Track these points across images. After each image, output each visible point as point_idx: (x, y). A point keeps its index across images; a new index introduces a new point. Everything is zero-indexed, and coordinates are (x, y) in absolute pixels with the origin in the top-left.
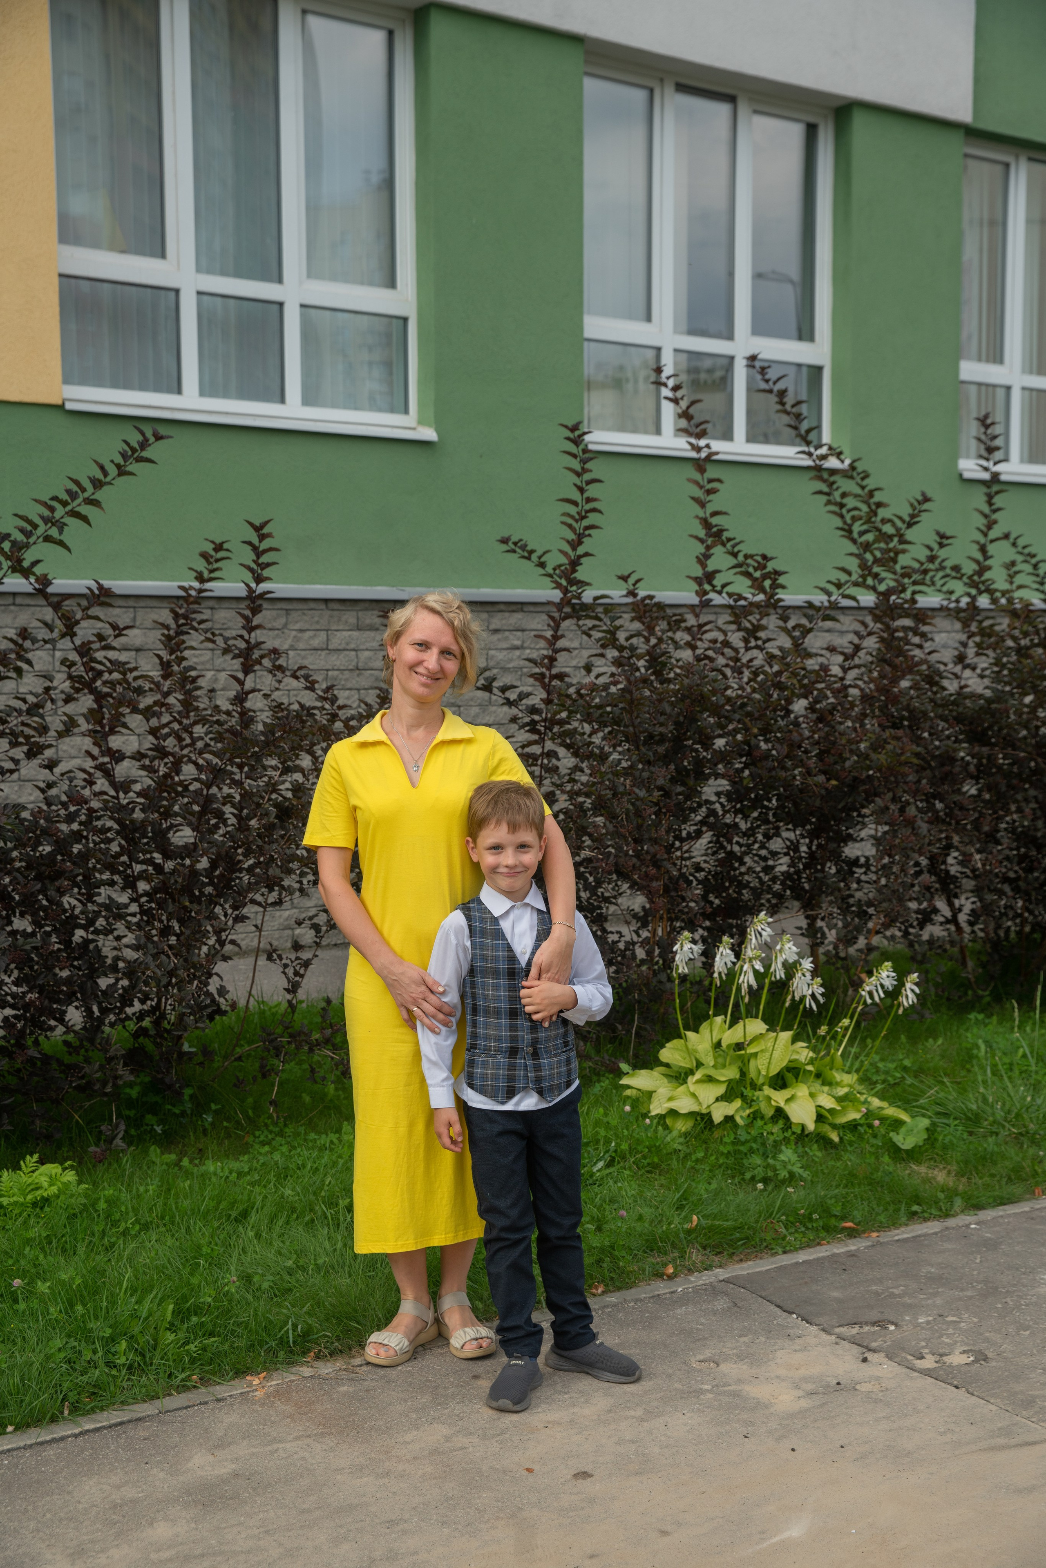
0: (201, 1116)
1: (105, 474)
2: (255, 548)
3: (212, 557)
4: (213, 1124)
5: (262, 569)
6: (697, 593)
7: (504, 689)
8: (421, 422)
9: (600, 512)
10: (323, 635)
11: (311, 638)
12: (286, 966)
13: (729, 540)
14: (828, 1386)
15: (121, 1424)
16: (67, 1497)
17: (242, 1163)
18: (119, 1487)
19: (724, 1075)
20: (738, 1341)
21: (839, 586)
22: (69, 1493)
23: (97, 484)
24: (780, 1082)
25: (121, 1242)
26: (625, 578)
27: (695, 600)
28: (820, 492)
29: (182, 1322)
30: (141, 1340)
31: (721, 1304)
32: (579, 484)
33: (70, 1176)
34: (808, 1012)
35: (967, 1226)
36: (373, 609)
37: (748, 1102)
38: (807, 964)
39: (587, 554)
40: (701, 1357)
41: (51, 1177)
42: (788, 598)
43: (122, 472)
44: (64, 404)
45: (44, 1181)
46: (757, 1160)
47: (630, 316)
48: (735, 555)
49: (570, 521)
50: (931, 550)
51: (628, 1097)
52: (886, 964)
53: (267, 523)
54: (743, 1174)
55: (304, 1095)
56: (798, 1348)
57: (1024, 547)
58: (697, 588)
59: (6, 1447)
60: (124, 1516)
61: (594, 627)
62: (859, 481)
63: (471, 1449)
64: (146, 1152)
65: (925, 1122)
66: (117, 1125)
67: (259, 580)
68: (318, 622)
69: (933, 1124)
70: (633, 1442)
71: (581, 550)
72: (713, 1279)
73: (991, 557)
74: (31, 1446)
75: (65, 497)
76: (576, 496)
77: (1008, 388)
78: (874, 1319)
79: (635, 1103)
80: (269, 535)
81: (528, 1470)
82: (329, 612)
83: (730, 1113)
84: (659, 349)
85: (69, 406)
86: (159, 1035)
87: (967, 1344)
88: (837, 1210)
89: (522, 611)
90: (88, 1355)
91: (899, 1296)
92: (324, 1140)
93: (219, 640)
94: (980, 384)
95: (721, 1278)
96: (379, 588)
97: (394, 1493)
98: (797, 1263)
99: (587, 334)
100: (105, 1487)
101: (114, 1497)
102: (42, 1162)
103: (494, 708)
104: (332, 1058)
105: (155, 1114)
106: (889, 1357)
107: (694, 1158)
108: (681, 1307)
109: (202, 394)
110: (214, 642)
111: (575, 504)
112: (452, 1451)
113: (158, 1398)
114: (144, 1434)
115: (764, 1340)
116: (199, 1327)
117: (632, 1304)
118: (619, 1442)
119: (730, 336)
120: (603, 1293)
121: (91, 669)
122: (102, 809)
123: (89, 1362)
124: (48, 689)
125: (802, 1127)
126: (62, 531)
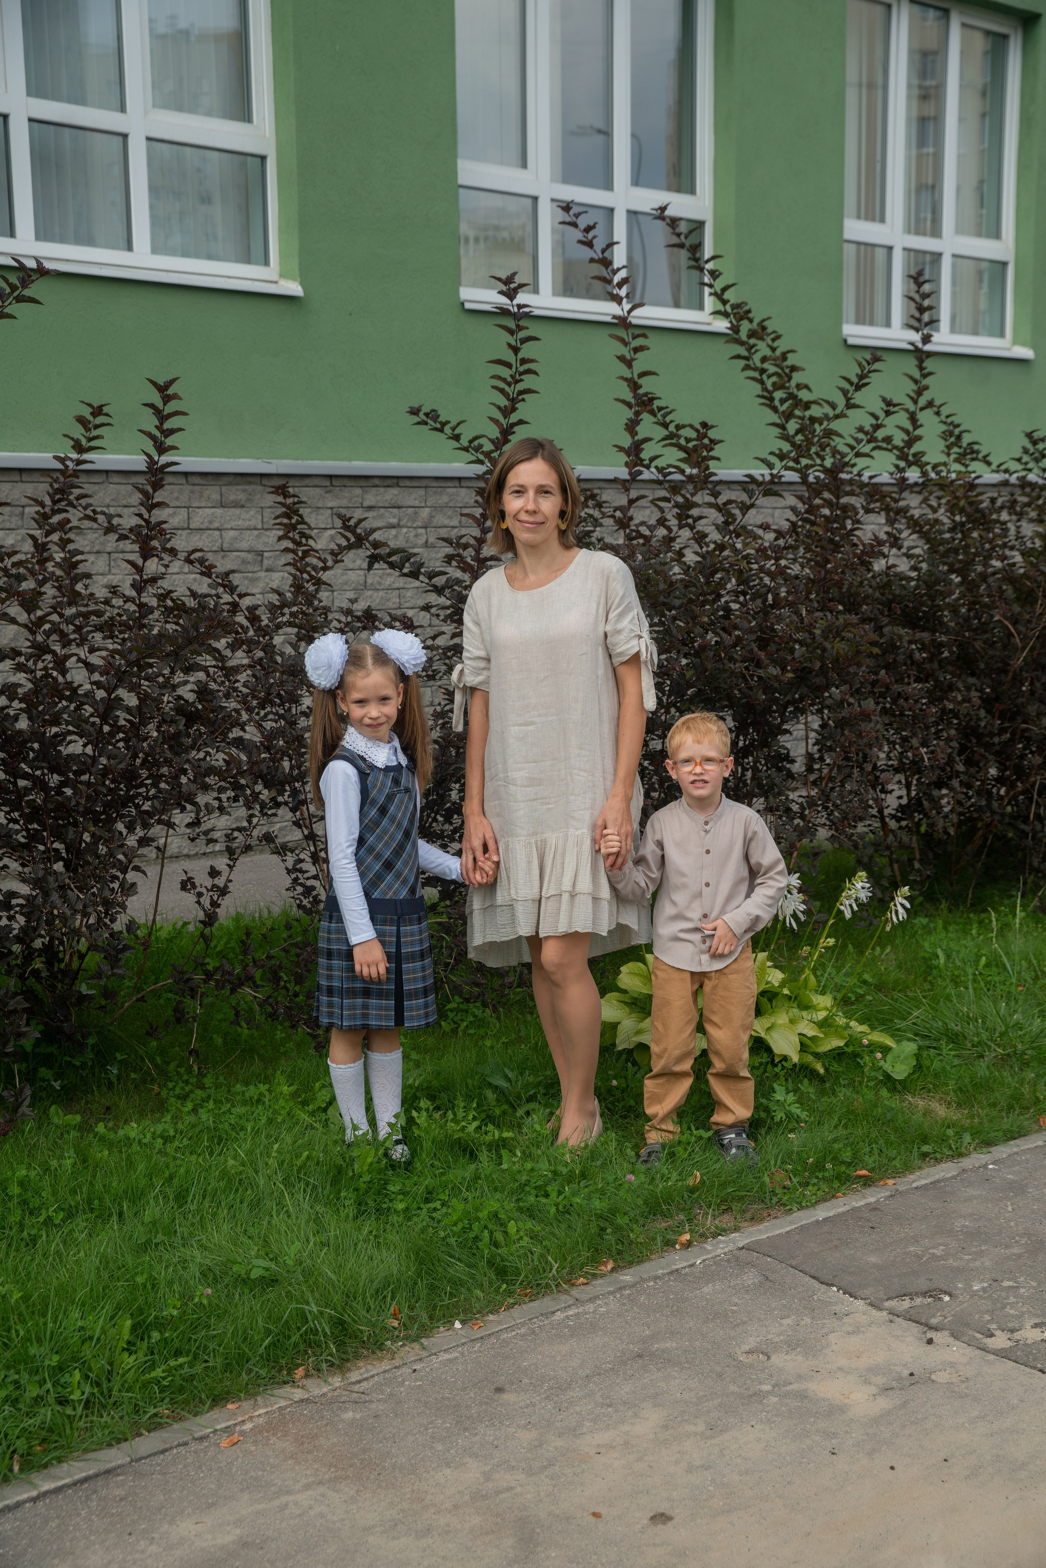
0: (104, 1066)
2: (157, 412)
3: (89, 422)
4: (119, 1078)
5: (166, 437)
6: (627, 464)
7: (431, 576)
8: (282, 275)
9: (536, 373)
10: (183, 512)
12: (200, 895)
13: (660, 409)
14: (900, 1379)
15: (86, 1479)
17: (165, 1125)
20: (781, 1325)
21: (782, 456)
25: (44, 1233)
27: (623, 473)
28: (738, 357)
29: (142, 1339)
30: (96, 1365)
31: (751, 1278)
32: (513, 342)
35: (985, 1166)
36: (238, 484)
39: (521, 422)
40: (746, 1347)
42: (722, 471)
47: (503, 161)
48: (665, 425)
49: (500, 384)
50: (876, 418)
52: (860, 874)
53: (172, 382)
55: (215, 1036)
56: (850, 1329)
57: (947, 417)
58: (624, 458)
62: (770, 343)
63: (519, 1489)
64: (46, 1112)
65: (910, 1047)
66: (22, 1090)
67: (162, 449)
68: (177, 499)
69: (920, 1048)
70: (707, 1468)
71: (514, 418)
72: (731, 1247)
73: (921, 426)
76: (510, 356)
77: (890, 248)
78: (925, 1288)
80: (176, 396)
81: (595, 1515)
82: (190, 487)
84: (535, 199)
86: (52, 976)
87: (1036, 1315)
88: (847, 1155)
89: (398, 485)
90: (33, 1391)
91: (943, 1258)
92: (252, 1091)
93: (101, 518)
94: (859, 243)
95: (740, 1245)
96: (243, 460)
97: (443, 1558)
98: (817, 1221)
99: (461, 180)
103: (369, 593)
104: (255, 997)
105: (50, 1067)
106: (955, 1336)
108: (707, 1284)
109: (38, 238)
110: (95, 520)
111: (509, 365)
112: (498, 1493)
113: (126, 1440)
114: (119, 1492)
115: (809, 1321)
116: (162, 1344)
117: (651, 1283)
118: (690, 1469)
119: (608, 186)
120: (613, 1269)
123: (37, 1400)
125: (785, 1058)
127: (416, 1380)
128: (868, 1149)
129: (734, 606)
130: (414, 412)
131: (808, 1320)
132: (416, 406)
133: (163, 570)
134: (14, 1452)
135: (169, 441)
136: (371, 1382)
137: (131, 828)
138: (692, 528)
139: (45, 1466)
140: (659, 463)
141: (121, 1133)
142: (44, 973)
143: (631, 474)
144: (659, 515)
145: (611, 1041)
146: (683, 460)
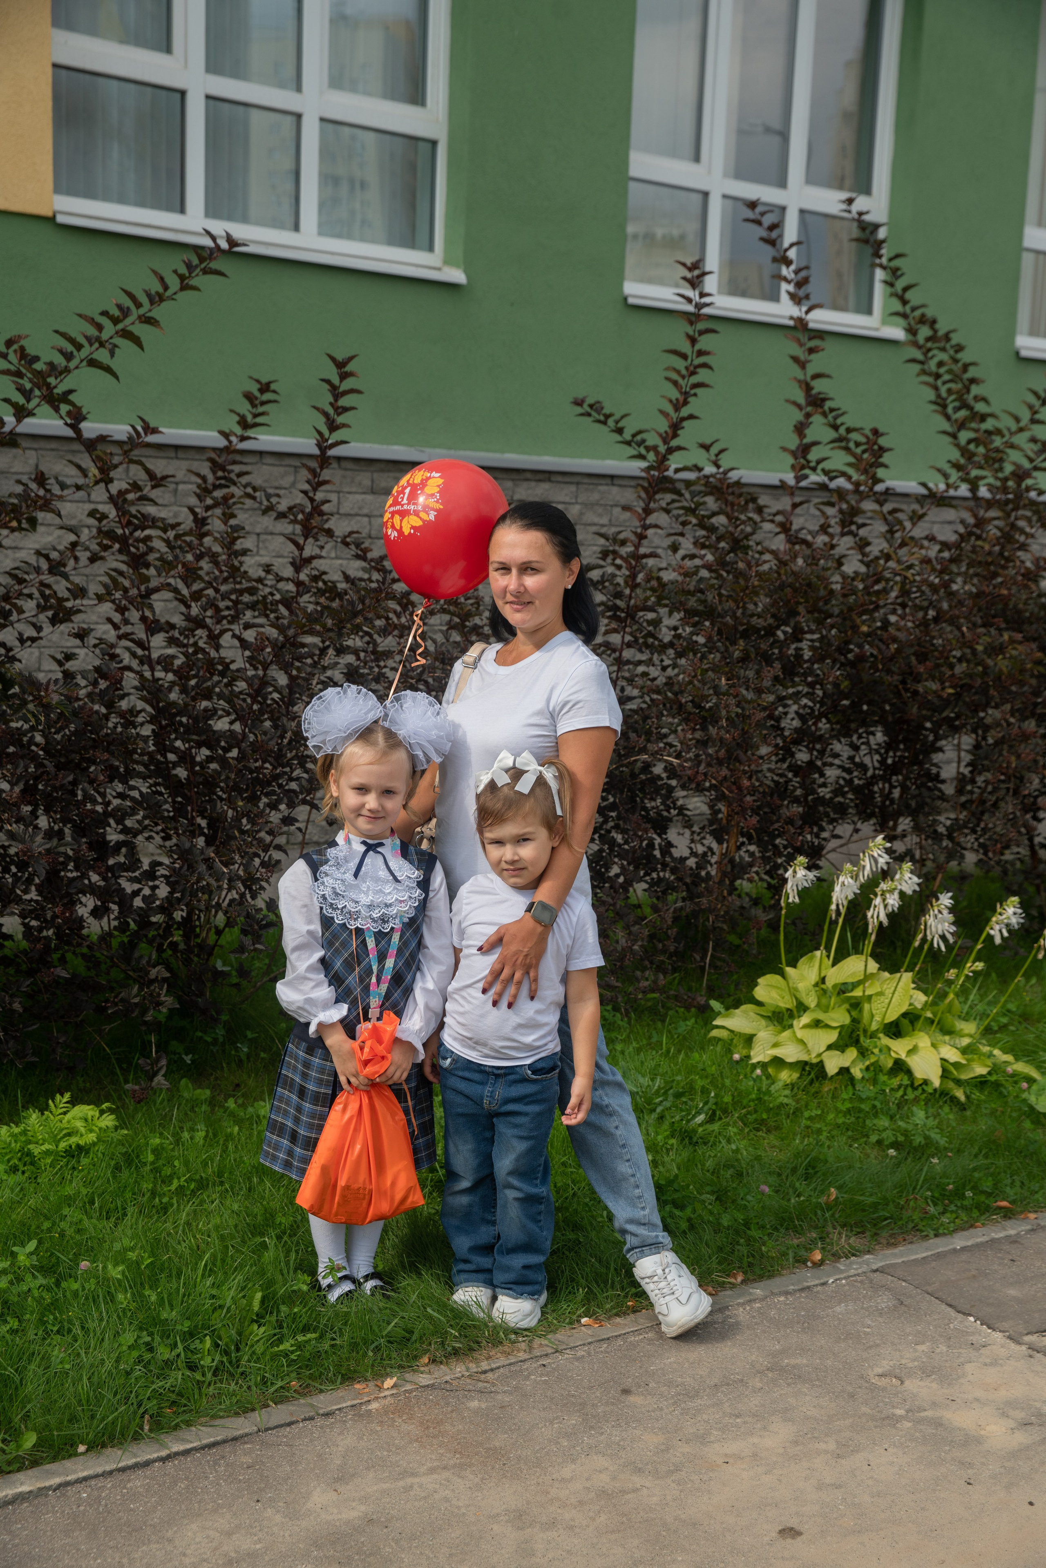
0: (234, 1044)
1: (166, 288)
2: (333, 390)
3: (257, 398)
4: (248, 1056)
5: (339, 415)
6: (793, 467)
8: (447, 261)
9: (710, 367)
13: (832, 410)
14: (1039, 1415)
15: (214, 1444)
16: (169, 1547)
18: (229, 1534)
19: (833, 1020)
20: (916, 1351)
21: (956, 466)
22: (170, 1541)
23: (155, 299)
24: (895, 1030)
25: (174, 1201)
26: (706, 447)
28: (913, 360)
29: (272, 1312)
30: (225, 1335)
31: (885, 1301)
32: (691, 333)
33: (108, 1121)
34: (934, 955)
36: (390, 471)
37: (863, 1053)
38: (946, 900)
39: (692, 416)
40: (880, 1371)
41: (86, 1120)
43: (185, 287)
44: (54, 217)
45: (79, 1124)
46: (883, 1122)
47: (675, 154)
48: (836, 427)
49: (675, 376)
51: (718, 1040)
52: (1012, 899)
53: (351, 359)
54: (867, 1136)
56: (988, 1361)
58: (791, 460)
59: (81, 1475)
61: (673, 501)
63: (645, 1491)
64: (178, 1084)
66: (158, 1060)
67: (333, 427)
70: (838, 1487)
71: (685, 412)
72: (865, 1268)
74: (111, 1473)
75: (116, 313)
76: (686, 347)
79: (728, 1047)
80: (350, 374)
82: (341, 472)
83: (846, 1064)
84: (706, 194)
85: (60, 219)
86: (189, 950)
88: (987, 1185)
89: (550, 480)
90: (165, 1354)
94: (1038, 252)
95: (874, 1267)
96: (396, 447)
97: (568, 1552)
98: (955, 1250)
99: (633, 172)
100: (211, 1533)
101: (225, 1548)
102: (73, 1102)
105: (182, 1041)
107: (807, 1114)
108: (839, 1303)
109: (207, 214)
110: (255, 498)
111: (684, 357)
112: (624, 1492)
113: (253, 1410)
114: (246, 1460)
115: (945, 1349)
116: (290, 1320)
117: (782, 1299)
118: (820, 1487)
119: (782, 183)
120: (743, 1282)
121: (129, 523)
122: (136, 688)
123: (167, 1363)
124: (74, 545)
125: (926, 1082)
126: (112, 354)
127: (541, 1375)
128: (1009, 1181)
130: (579, 403)
131: (943, 1348)
132: (580, 396)
133: (317, 551)
134: (144, 1412)
135: (340, 420)
136: (498, 1373)
137: (274, 806)
138: (855, 535)
139: (176, 1427)
140: (825, 465)
141: (250, 1110)
142: (182, 946)
143: (796, 477)
144: (822, 521)
145: (745, 1052)
146: (850, 465)
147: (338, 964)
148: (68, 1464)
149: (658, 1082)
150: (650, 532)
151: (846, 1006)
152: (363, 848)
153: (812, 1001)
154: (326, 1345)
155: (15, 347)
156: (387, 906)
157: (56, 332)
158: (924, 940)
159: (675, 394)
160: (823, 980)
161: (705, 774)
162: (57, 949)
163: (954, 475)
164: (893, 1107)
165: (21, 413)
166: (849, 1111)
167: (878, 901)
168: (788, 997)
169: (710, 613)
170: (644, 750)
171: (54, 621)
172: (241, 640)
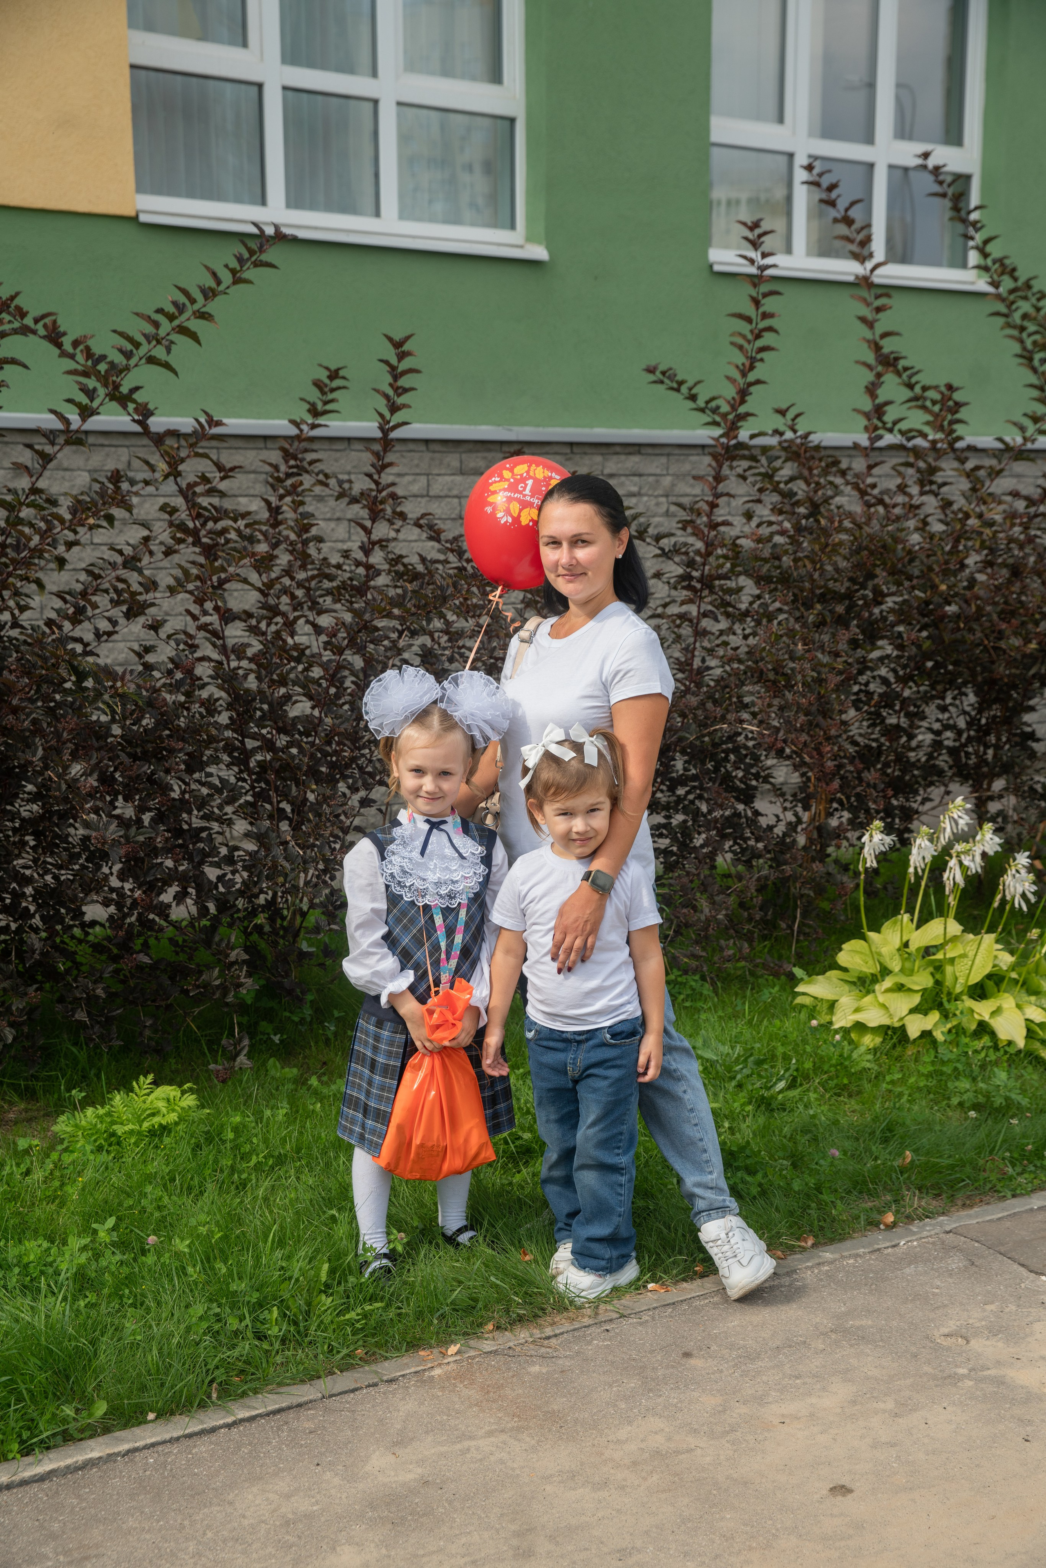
0: (321, 1023)
1: (219, 283)
2: (393, 370)
3: (326, 386)
4: (336, 1034)
5: (399, 396)
6: (867, 428)
8: (530, 238)
9: (776, 330)
10: (423, 479)
11: (410, 483)
13: (906, 369)
15: (279, 1411)
16: (229, 1510)
18: (288, 1496)
19: (916, 983)
20: (984, 1310)
21: (1035, 418)
22: (231, 1503)
23: (209, 294)
24: (979, 991)
25: (253, 1177)
26: (782, 412)
27: (862, 439)
28: (998, 314)
29: (339, 1283)
30: (293, 1305)
31: (955, 1262)
32: (754, 297)
33: (190, 1100)
34: (1016, 913)
36: (477, 451)
37: (946, 1016)
38: (1023, 859)
39: (757, 382)
40: (946, 1331)
41: (168, 1100)
42: (969, 437)
43: (237, 281)
44: (137, 216)
45: (161, 1105)
46: (964, 1084)
47: (758, 117)
48: (911, 387)
49: (739, 341)
51: (803, 1006)
53: (408, 339)
54: (949, 1099)
58: (864, 422)
59: (150, 1441)
60: (299, 1537)
61: (750, 468)
62: (1034, 302)
63: (699, 1451)
64: (264, 1064)
66: (240, 1040)
67: (393, 410)
68: (417, 466)
70: (893, 1445)
71: (751, 377)
72: (938, 1229)
74: (178, 1439)
75: (172, 309)
76: (750, 311)
79: (812, 1013)
80: (408, 354)
82: (430, 455)
83: (928, 1027)
84: (790, 156)
85: (143, 218)
86: (275, 932)
89: (639, 453)
90: (233, 1325)
93: (332, 482)
95: (948, 1228)
96: (484, 428)
97: (618, 1511)
98: (1032, 1210)
99: (714, 137)
100: (271, 1496)
101: (283, 1510)
102: (156, 1083)
105: (271, 1021)
107: (888, 1078)
108: (910, 1264)
109: (289, 206)
110: (327, 485)
111: (748, 320)
112: (677, 1452)
113: (319, 1377)
114: (309, 1425)
115: (1014, 1308)
116: (358, 1289)
117: (851, 1261)
118: (875, 1445)
119: (869, 139)
120: (813, 1246)
121: (199, 516)
122: (210, 677)
123: (236, 1333)
124: (146, 539)
125: (1010, 1043)
126: (169, 351)
127: (604, 1340)
129: (981, 577)
130: (651, 370)
131: (1012, 1307)
132: (652, 364)
133: (392, 534)
134: (211, 1382)
135: (402, 400)
136: (561, 1339)
137: (354, 789)
138: (937, 494)
139: (243, 1395)
140: (903, 426)
141: (334, 1086)
142: (267, 929)
143: (870, 439)
144: (899, 481)
145: (828, 1018)
146: (927, 423)
147: (406, 940)
148: (137, 1431)
149: (738, 1049)
150: (722, 501)
151: (931, 969)
152: (427, 827)
153: (895, 965)
154: (392, 1313)
155: (81, 347)
156: (453, 882)
157: (115, 331)
158: (1003, 901)
159: (740, 359)
160: (906, 945)
161: (785, 741)
162: (140, 935)
163: (1031, 428)
164: (976, 1069)
165: (86, 412)
166: (930, 1075)
167: (953, 863)
168: (871, 962)
169: (785, 579)
170: (723, 719)
171: (130, 615)
172: (315, 626)
